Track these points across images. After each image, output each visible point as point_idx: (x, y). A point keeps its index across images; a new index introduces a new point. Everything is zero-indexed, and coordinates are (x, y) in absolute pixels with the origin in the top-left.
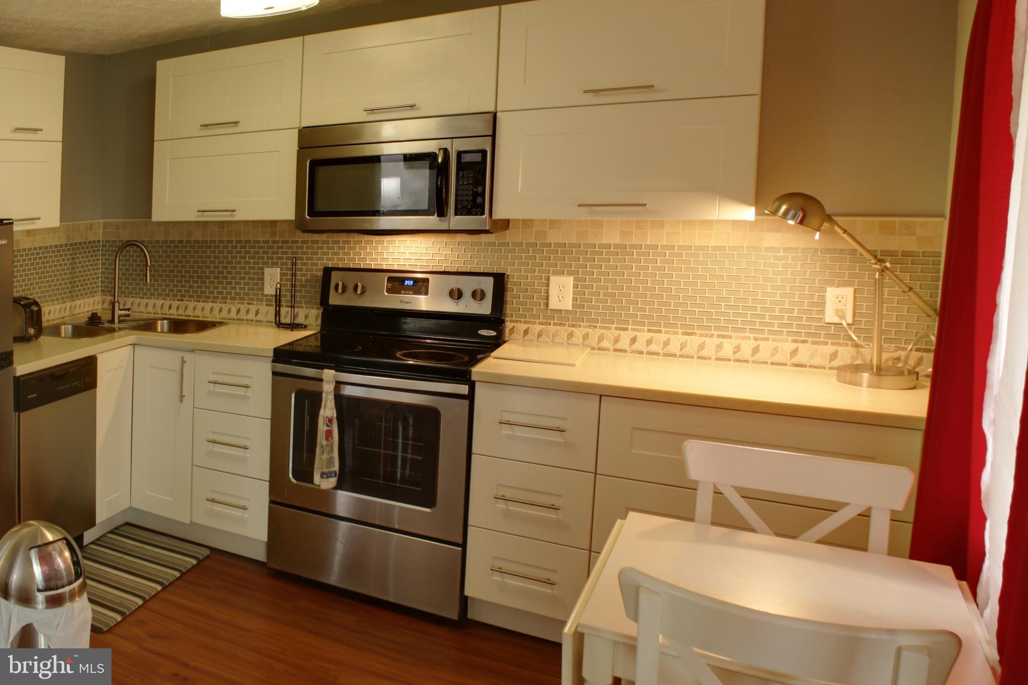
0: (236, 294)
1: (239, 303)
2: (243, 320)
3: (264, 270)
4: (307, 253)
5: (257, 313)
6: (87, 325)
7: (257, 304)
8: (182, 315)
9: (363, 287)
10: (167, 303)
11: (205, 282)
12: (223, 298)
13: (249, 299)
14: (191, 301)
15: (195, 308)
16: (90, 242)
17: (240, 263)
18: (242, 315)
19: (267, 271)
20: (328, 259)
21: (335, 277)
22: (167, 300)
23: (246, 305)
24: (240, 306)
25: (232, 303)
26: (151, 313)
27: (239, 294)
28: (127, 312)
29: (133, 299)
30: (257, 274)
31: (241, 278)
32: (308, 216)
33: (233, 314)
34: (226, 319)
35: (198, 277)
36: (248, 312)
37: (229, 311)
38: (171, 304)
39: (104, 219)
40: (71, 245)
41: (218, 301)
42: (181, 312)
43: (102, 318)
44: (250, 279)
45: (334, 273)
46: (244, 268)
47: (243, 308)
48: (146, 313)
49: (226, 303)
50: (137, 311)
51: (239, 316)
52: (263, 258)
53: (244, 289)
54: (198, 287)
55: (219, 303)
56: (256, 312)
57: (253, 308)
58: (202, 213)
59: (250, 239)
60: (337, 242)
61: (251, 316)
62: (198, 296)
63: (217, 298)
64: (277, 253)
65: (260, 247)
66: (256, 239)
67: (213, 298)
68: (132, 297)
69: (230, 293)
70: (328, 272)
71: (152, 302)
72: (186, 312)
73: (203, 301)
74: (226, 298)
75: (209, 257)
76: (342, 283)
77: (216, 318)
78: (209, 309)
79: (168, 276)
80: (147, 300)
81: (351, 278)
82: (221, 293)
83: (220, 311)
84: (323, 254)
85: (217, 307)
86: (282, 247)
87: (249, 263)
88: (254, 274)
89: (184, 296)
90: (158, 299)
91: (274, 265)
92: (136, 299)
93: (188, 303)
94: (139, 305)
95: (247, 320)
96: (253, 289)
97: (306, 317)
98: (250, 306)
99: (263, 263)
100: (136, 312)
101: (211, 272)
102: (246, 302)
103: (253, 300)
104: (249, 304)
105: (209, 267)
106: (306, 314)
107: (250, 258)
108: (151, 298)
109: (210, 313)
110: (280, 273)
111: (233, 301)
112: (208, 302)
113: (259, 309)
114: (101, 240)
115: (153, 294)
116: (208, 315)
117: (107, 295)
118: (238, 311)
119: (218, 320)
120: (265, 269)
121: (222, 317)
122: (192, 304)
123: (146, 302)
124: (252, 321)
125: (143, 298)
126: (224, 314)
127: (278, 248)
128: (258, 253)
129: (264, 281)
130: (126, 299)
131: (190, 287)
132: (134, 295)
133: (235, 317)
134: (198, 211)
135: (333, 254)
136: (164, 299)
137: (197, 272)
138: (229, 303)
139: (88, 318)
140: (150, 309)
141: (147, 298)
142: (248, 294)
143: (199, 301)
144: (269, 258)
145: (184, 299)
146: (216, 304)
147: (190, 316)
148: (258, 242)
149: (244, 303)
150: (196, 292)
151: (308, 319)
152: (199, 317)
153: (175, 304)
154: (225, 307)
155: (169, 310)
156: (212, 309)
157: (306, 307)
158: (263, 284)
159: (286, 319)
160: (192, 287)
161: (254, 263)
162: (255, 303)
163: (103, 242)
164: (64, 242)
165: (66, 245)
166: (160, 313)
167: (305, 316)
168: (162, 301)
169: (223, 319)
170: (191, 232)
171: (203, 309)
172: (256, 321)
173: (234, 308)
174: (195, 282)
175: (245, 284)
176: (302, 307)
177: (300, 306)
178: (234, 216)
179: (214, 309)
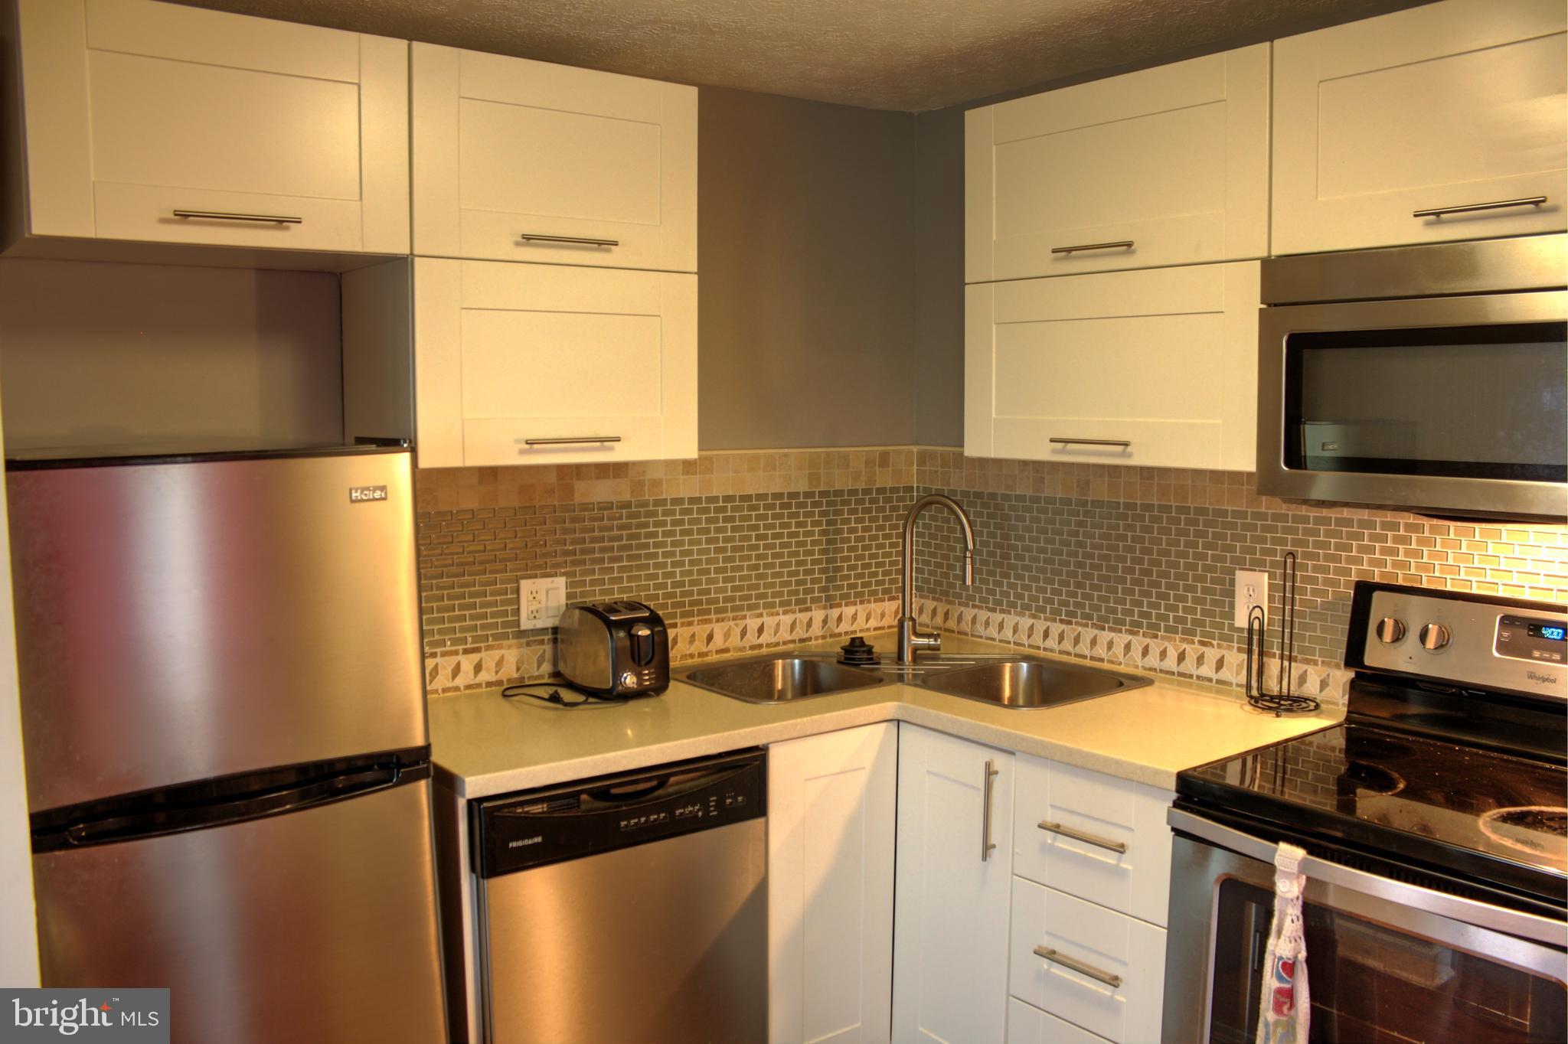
0: (1177, 619)
1: (1183, 640)
2: (1191, 676)
3: (1234, 575)
4: (1326, 545)
5: (1220, 664)
6: (839, 662)
7: (1219, 646)
8: (1069, 654)
9: (1441, 633)
10: (1041, 626)
11: (1115, 591)
12: (1150, 626)
13: (1204, 634)
14: (1086, 625)
15: (1094, 642)
16: (881, 491)
17: (1185, 555)
18: (1189, 666)
19: (1242, 578)
20: (1373, 562)
21: (1381, 606)
22: (1040, 619)
23: (1197, 645)
24: (1185, 646)
25: (1169, 639)
26: (1009, 643)
27: (1183, 621)
28: (932, 642)
29: (976, 610)
30: (1221, 582)
31: (1187, 588)
32: (1287, 465)
33: (1171, 663)
34: (1155, 670)
35: (1101, 578)
36: (1200, 660)
37: (1163, 654)
38: (1048, 628)
39: (918, 444)
40: (823, 494)
41: (1141, 631)
42: (1067, 646)
43: (874, 650)
44: (1205, 591)
45: (1377, 596)
46: (1194, 567)
47: (1192, 650)
48: (1000, 641)
49: (1156, 637)
50: (983, 634)
51: (1183, 668)
52: (1233, 549)
53: (1193, 611)
54: (1101, 599)
55: (1143, 635)
56: (1217, 663)
57: (1212, 654)
58: (1063, 444)
59: (1207, 506)
60: (1395, 527)
61: (1207, 670)
62: (1100, 619)
63: (1140, 625)
64: (1263, 540)
65: (1226, 526)
66: (1217, 507)
67: (1131, 625)
68: (974, 606)
69: (1166, 618)
70: (1364, 591)
71: (1010, 620)
72: (1077, 647)
73: (1111, 629)
74: (1157, 627)
75: (1124, 538)
76: (1396, 621)
77: (1137, 667)
78: (1123, 646)
79: (1043, 571)
80: (1003, 615)
81: (1416, 611)
82: (1148, 615)
83: (1145, 652)
84: (1362, 549)
85: (1138, 642)
86: (1274, 529)
87: (1204, 557)
88: (1214, 581)
89: (1073, 614)
90: (1023, 615)
91: (1256, 565)
92: (981, 611)
93: (1080, 629)
94: (987, 624)
95: (1198, 677)
96: (1211, 614)
97: (1324, 684)
98: (1204, 649)
99: (1234, 560)
100: (981, 637)
101: (1126, 570)
102: (1196, 639)
103: (1212, 636)
104: (1202, 643)
105: (1123, 559)
106: (1322, 678)
107: (1206, 546)
108: (1009, 613)
109: (1125, 655)
110: (1270, 585)
111: (1173, 635)
112: (1121, 632)
113: (1223, 657)
114: (915, 485)
115: (1013, 605)
116: (1121, 659)
117: (927, 598)
118: (1181, 657)
119: (1140, 672)
120: (1238, 572)
121: (1148, 666)
122: (1088, 633)
123: (1000, 620)
124: (1210, 680)
125: (994, 610)
126: (1153, 660)
127: (1265, 529)
128: (1223, 537)
129: (1234, 598)
130: (962, 608)
131: (1085, 596)
132: (977, 603)
133: (1174, 668)
134: (1052, 441)
135: (1384, 551)
136: (1034, 616)
137: (1099, 567)
138: (1163, 638)
139: (842, 648)
140: (1008, 633)
141: (1002, 611)
142: (1202, 623)
143: (1103, 629)
144: (1244, 550)
145: (1074, 620)
146: (1136, 637)
147: (1085, 657)
148: (1224, 513)
149: (1193, 642)
150: (1097, 608)
151: (1327, 689)
152: (1101, 660)
153: (1056, 628)
154: (1155, 647)
155: (1044, 640)
156: (1128, 647)
157: (1323, 662)
158: (1232, 605)
159: (1273, 686)
160: (1090, 597)
161: (1215, 558)
162: (1215, 643)
163: (918, 491)
164: (803, 487)
165: (807, 495)
166: (1026, 644)
167: (1322, 682)
168: (1032, 621)
169: (1150, 669)
170: (1087, 482)
171: (1110, 645)
172: (1218, 682)
173: (1172, 648)
174: (1094, 587)
175: (1196, 600)
176: (1315, 663)
177: (1311, 660)
178: (1130, 455)
179: (1133, 647)
